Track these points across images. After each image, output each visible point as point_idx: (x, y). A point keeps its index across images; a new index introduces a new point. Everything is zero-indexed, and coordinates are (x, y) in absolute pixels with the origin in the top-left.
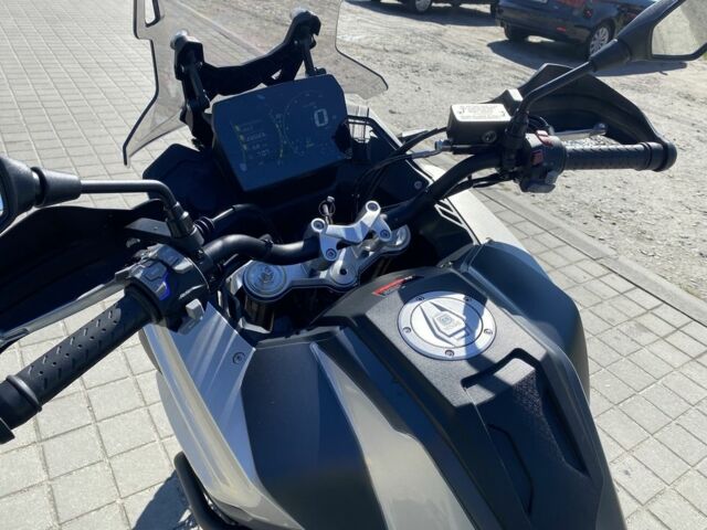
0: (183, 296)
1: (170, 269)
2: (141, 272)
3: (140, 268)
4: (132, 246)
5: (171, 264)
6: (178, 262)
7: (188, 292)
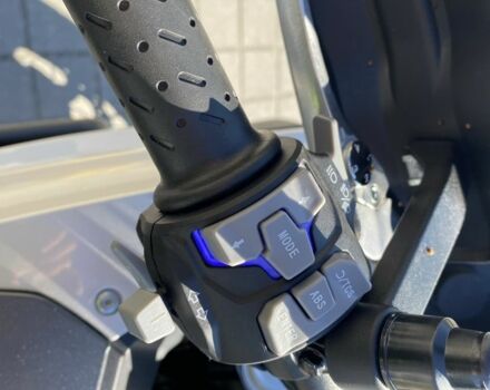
0: (192, 297)
1: (284, 287)
2: (302, 201)
3: (316, 202)
4: (404, 166)
5: (300, 294)
6: (301, 313)
7: (200, 315)
